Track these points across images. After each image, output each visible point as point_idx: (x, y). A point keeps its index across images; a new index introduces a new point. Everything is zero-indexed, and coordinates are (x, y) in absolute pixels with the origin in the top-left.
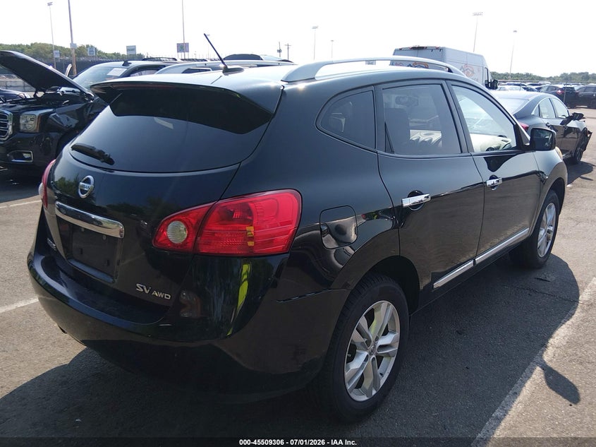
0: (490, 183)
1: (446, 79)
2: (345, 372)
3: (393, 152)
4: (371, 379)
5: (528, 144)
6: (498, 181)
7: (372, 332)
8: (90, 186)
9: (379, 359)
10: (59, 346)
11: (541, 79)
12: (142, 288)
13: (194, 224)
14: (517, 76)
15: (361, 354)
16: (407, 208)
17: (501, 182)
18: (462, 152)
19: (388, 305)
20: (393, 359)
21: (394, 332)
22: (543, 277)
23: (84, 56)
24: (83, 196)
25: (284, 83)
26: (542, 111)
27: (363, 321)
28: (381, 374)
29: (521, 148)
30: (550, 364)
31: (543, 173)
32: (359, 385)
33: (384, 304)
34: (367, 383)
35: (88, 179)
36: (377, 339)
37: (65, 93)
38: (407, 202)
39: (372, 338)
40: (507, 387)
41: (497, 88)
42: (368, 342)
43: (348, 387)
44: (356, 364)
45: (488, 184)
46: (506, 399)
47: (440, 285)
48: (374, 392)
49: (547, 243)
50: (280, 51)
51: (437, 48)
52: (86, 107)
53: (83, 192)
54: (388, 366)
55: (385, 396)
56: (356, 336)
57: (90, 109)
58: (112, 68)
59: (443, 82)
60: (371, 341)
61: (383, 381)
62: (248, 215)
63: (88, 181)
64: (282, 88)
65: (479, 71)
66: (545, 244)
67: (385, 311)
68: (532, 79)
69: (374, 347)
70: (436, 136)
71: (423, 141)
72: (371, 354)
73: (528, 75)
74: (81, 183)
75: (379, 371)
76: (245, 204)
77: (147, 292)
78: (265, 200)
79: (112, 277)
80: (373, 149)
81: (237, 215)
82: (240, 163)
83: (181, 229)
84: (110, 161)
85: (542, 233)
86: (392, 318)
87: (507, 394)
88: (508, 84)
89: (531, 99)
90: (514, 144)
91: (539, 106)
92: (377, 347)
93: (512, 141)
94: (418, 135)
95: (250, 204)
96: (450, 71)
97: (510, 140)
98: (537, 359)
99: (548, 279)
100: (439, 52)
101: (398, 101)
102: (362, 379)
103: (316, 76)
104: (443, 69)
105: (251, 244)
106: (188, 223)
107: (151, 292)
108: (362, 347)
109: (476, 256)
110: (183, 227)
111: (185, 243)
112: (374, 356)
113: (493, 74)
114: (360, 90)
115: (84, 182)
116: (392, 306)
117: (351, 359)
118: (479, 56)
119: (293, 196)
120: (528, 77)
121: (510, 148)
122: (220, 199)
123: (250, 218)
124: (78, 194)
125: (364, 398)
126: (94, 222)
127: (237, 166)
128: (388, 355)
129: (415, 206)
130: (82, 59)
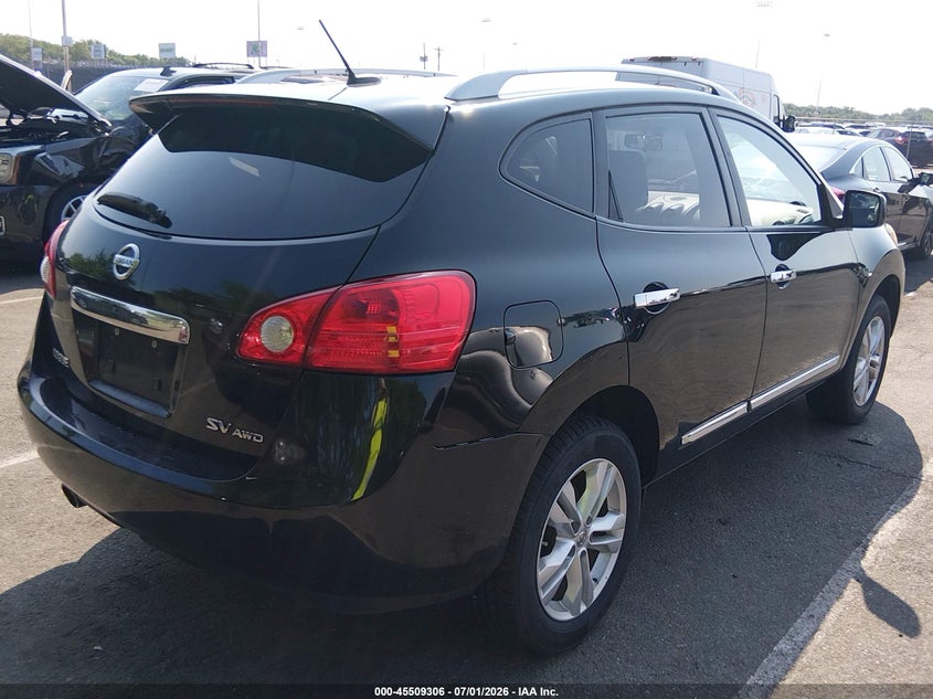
0: (776, 276)
1: (708, 106)
2: (538, 570)
3: (621, 219)
4: (579, 586)
5: (841, 217)
6: (790, 275)
7: (583, 509)
8: (133, 260)
9: (593, 554)
10: (60, 533)
11: (870, 117)
12: (217, 424)
13: (304, 321)
14: (830, 113)
15: (563, 543)
16: (642, 310)
17: (794, 276)
18: (731, 225)
19: (609, 466)
20: (614, 557)
21: (616, 512)
22: (861, 438)
23: (85, 59)
24: (121, 276)
25: (449, 103)
26: (867, 169)
27: (568, 490)
28: (595, 580)
29: (828, 223)
30: (869, 573)
31: (863, 266)
32: (559, 594)
33: (603, 464)
34: (572, 593)
35: (130, 249)
36: (589, 521)
37: (61, 119)
38: (643, 300)
39: (583, 520)
40: (798, 607)
41: (793, 130)
42: (576, 525)
43: (543, 596)
44: (555, 559)
45: (772, 278)
46: (796, 624)
47: (692, 439)
48: (583, 608)
49: (870, 383)
50: (424, 59)
51: (694, 60)
52: (98, 143)
53: (121, 269)
54: (606, 567)
55: (600, 616)
56: (556, 514)
57: (103, 148)
58: (142, 79)
59: (704, 111)
60: (579, 524)
61: (597, 591)
62: (391, 309)
63: (129, 252)
64: (446, 109)
65: (763, 100)
66: (865, 384)
67: (603, 476)
68: (855, 117)
69: (585, 535)
70: (690, 201)
71: (669, 209)
72: (579, 545)
73: (847, 111)
74: (118, 256)
75: (592, 574)
76: (387, 291)
77: (224, 431)
78: (416, 286)
79: (166, 407)
80: (590, 214)
81: (373, 309)
82: (380, 226)
83: (284, 328)
84: (165, 222)
85: (861, 365)
86: (615, 486)
87: (798, 617)
88: (813, 125)
89: (849, 148)
90: (817, 217)
91: (862, 159)
92: (590, 534)
93: (815, 212)
94: (660, 199)
95: (395, 291)
96: (715, 92)
97: (810, 210)
98: (849, 564)
99: (870, 441)
100: (698, 64)
101: (629, 140)
102: (564, 583)
103: (500, 92)
104: (703, 90)
105: (394, 354)
106: (295, 320)
107: (231, 430)
108: (564, 533)
109: (752, 397)
110: (286, 325)
111: (290, 351)
112: (584, 549)
113: (789, 107)
114: (570, 118)
115: (122, 254)
116: (614, 469)
117: (547, 551)
118: (763, 74)
119: (462, 282)
120: (848, 114)
121: (810, 223)
122: (347, 283)
123: (394, 314)
124: (112, 273)
125: (567, 616)
126: (134, 320)
127: (374, 231)
128: (607, 549)
129: (655, 307)
130: (81, 64)
